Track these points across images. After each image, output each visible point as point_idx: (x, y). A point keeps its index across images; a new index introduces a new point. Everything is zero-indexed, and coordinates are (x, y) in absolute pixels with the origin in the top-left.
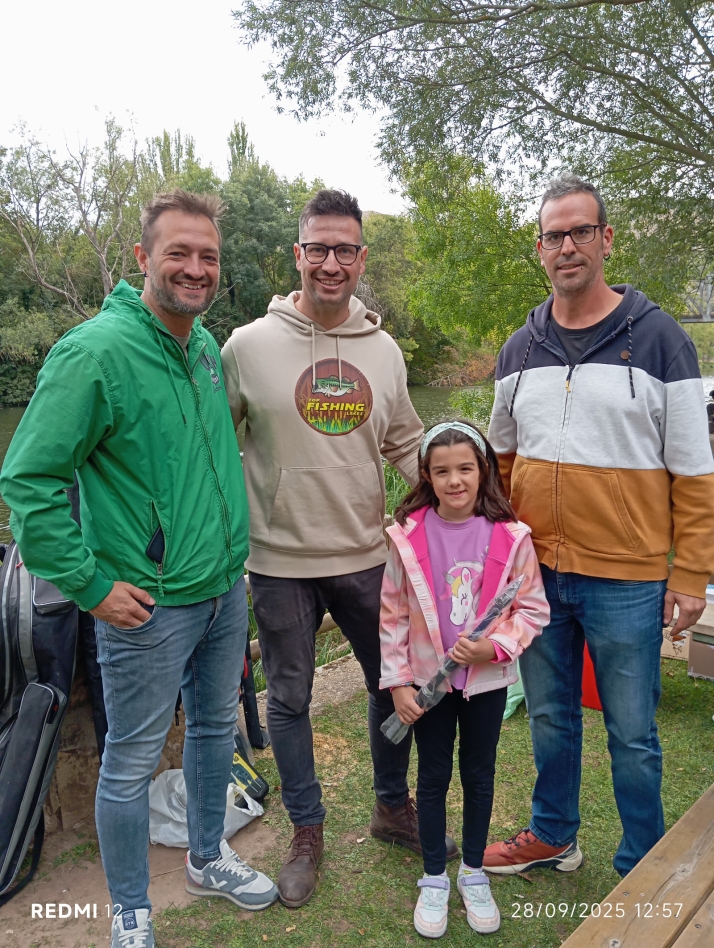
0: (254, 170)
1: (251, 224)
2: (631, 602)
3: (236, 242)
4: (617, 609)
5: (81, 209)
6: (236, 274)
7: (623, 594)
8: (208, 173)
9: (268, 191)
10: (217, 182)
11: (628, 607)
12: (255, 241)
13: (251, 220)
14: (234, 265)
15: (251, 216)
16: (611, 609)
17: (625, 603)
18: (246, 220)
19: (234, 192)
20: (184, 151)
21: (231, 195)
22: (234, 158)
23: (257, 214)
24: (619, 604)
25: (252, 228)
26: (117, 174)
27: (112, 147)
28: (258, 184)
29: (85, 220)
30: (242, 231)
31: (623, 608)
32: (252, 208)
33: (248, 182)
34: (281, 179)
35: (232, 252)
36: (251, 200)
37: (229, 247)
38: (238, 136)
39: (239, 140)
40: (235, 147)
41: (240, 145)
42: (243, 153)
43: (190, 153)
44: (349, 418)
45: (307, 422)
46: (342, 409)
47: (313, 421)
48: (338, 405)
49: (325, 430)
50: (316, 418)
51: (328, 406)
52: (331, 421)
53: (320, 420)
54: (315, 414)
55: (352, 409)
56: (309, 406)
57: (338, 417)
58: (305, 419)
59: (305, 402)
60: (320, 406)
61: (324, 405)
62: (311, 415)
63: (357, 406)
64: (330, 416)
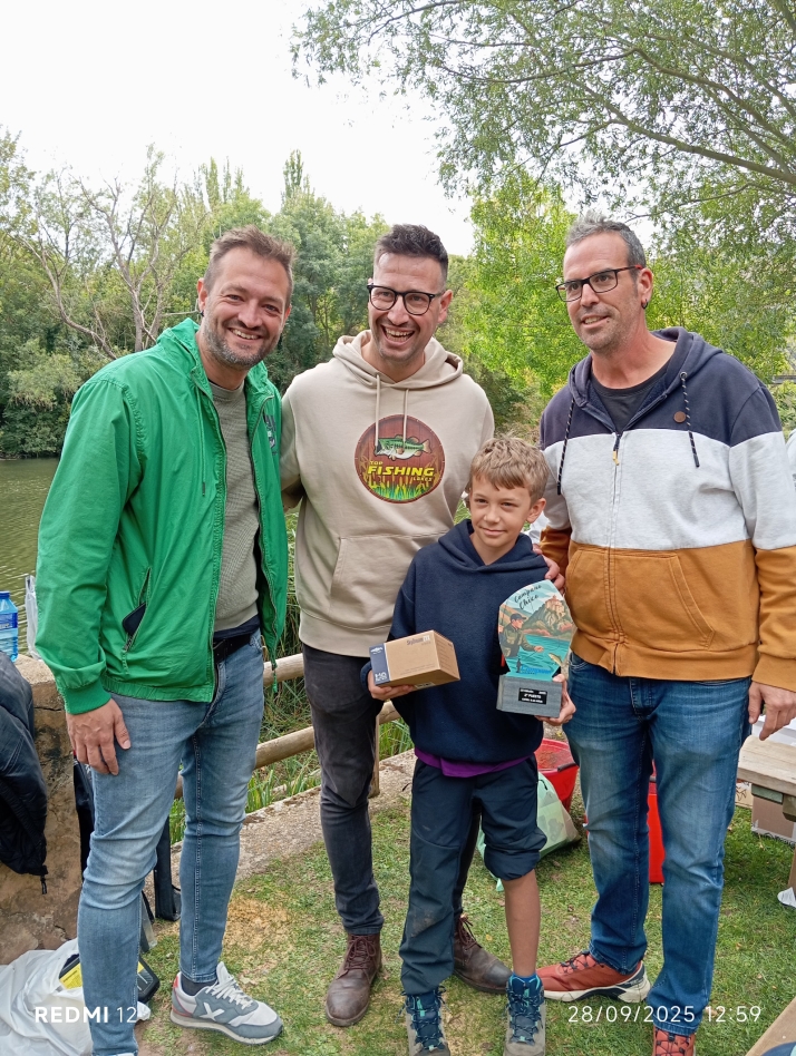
0: (308, 201)
2: (714, 706)
4: (696, 713)
7: (706, 696)
9: (323, 225)
10: (266, 214)
11: (711, 711)
12: (304, 280)
15: (302, 253)
16: (689, 713)
17: (707, 707)
19: (285, 226)
21: (280, 229)
22: (288, 188)
23: (308, 251)
24: (699, 707)
25: (303, 266)
28: (311, 217)
31: (704, 712)
32: (303, 244)
33: (301, 215)
34: (338, 212)
36: (303, 236)
38: (293, 164)
39: (294, 169)
40: (290, 176)
41: (296, 175)
42: (298, 184)
43: (239, 182)
44: (416, 483)
45: (368, 488)
46: (408, 473)
47: (375, 486)
48: (404, 469)
49: (387, 496)
50: (378, 483)
51: (393, 471)
52: (395, 487)
53: (383, 486)
54: (377, 479)
55: (419, 473)
56: (371, 470)
57: (404, 482)
58: (366, 485)
59: (366, 464)
60: (384, 470)
61: (388, 469)
62: (373, 480)
63: (426, 470)
64: (393, 481)
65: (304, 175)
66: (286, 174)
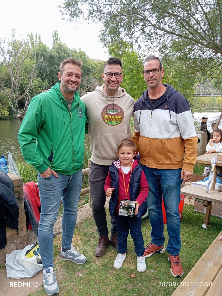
0: (61, 45)
3: (55, 68)
5: (4, 56)
6: (55, 78)
8: (45, 46)
9: (64, 52)
10: (48, 48)
13: (59, 61)
14: (54, 76)
15: (59, 60)
18: (57, 61)
19: (54, 52)
20: (38, 38)
21: (52, 53)
22: (54, 41)
23: (61, 59)
26: (15, 45)
27: (13, 36)
28: (61, 49)
29: (5, 60)
30: (56, 64)
32: (60, 57)
33: (58, 49)
34: (69, 48)
36: (59, 55)
37: (52, 70)
38: (55, 34)
41: (56, 37)
42: (57, 39)
44: (117, 120)
46: (115, 118)
47: (107, 121)
49: (110, 124)
51: (111, 117)
59: (104, 116)
64: (111, 120)
65: (59, 37)
66: (53, 37)
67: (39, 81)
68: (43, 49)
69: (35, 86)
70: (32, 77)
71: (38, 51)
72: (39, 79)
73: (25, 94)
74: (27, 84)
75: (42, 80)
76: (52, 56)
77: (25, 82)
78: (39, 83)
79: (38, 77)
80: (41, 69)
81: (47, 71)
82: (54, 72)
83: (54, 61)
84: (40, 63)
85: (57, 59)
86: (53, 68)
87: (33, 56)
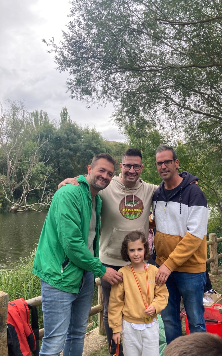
0: (70, 125)
1: (68, 145)
3: (62, 151)
5: (1, 137)
6: (61, 162)
8: (51, 126)
9: (75, 133)
10: (55, 129)
12: (68, 150)
13: (67, 143)
14: (60, 160)
18: (65, 143)
19: (61, 133)
20: (43, 118)
22: (62, 121)
23: (70, 141)
25: (68, 146)
26: (16, 125)
27: (14, 115)
28: (71, 131)
29: (2, 142)
30: (64, 147)
32: (68, 139)
34: (80, 128)
35: (60, 155)
36: (68, 136)
37: (58, 153)
38: (64, 113)
39: (64, 115)
40: (63, 117)
41: (65, 116)
42: (66, 119)
43: (45, 118)
44: (136, 213)
45: (123, 215)
46: (134, 211)
47: (125, 215)
48: (133, 209)
49: (129, 218)
50: (126, 214)
51: (130, 210)
52: (131, 215)
53: (127, 215)
54: (125, 213)
55: (137, 210)
56: (124, 210)
57: (133, 213)
58: (122, 215)
59: (122, 209)
60: (127, 210)
61: (128, 210)
62: (124, 213)
63: (139, 209)
64: (130, 213)
65: (68, 116)
66: (61, 116)
67: (41, 166)
68: (49, 129)
69: (36, 172)
70: (33, 162)
71: (42, 132)
72: (41, 163)
73: (23, 181)
74: (27, 170)
75: (46, 164)
76: (59, 137)
77: (25, 167)
78: (41, 169)
79: (40, 161)
80: (45, 152)
81: (52, 154)
82: (60, 156)
83: (61, 143)
84: (45, 146)
85: (65, 141)
86: (60, 151)
87: (36, 138)
